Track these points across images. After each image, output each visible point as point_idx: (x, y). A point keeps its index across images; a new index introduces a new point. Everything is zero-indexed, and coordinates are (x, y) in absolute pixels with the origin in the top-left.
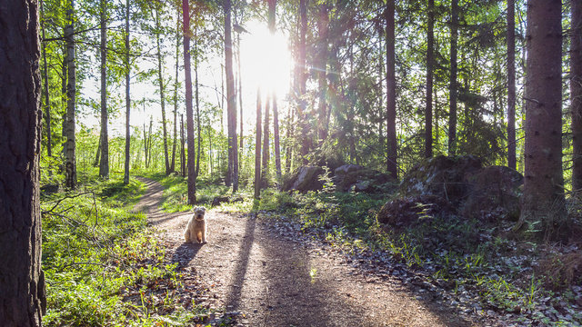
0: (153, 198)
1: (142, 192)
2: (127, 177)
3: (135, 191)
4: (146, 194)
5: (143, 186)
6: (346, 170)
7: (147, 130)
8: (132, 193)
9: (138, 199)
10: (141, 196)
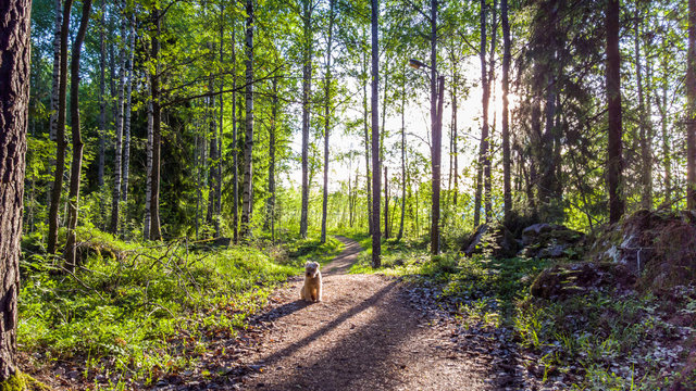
0: (346, 261)
1: (338, 253)
2: (324, 236)
3: (330, 251)
4: (341, 255)
5: (341, 247)
6: (538, 230)
7: (352, 185)
8: (326, 253)
9: (331, 260)
10: (335, 257)
